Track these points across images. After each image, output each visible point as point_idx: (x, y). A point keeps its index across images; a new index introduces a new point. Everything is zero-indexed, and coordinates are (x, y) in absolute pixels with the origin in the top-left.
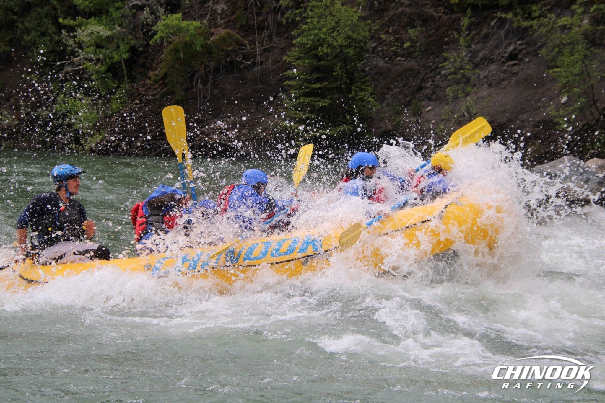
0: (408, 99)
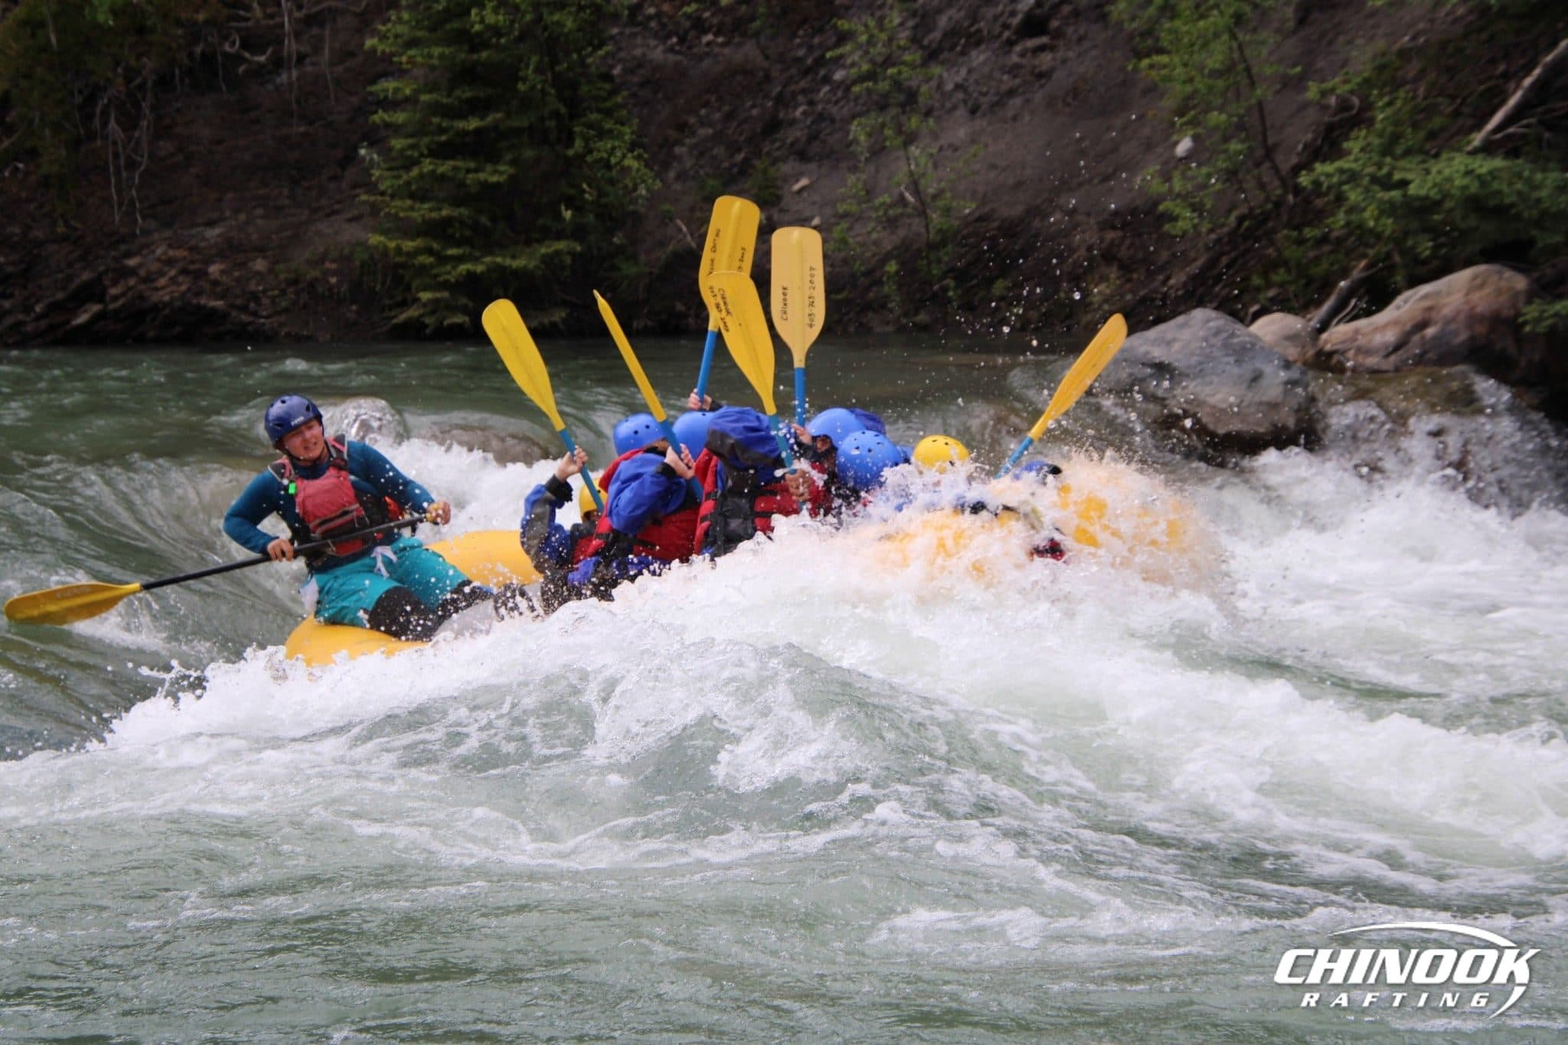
0: (740, 157)
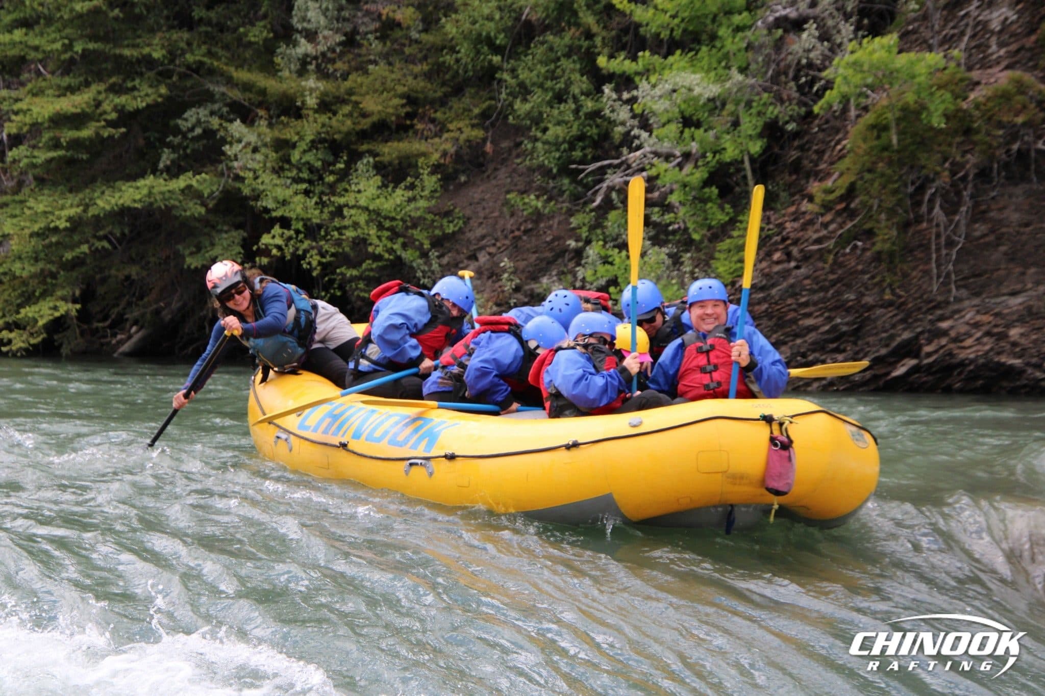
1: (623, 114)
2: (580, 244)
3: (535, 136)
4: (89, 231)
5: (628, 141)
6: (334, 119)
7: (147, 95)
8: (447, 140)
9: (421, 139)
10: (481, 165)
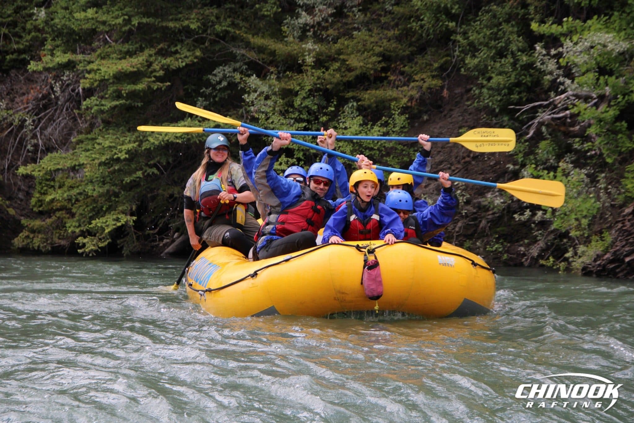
1: (551, 65)
2: (517, 167)
3: (482, 84)
4: (142, 161)
5: (555, 87)
6: (327, 73)
7: (186, 57)
8: (413, 87)
9: (393, 87)
10: (440, 107)
